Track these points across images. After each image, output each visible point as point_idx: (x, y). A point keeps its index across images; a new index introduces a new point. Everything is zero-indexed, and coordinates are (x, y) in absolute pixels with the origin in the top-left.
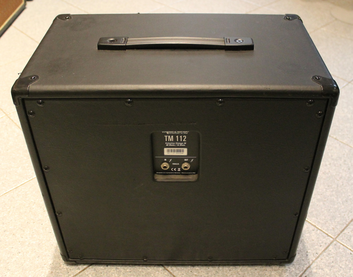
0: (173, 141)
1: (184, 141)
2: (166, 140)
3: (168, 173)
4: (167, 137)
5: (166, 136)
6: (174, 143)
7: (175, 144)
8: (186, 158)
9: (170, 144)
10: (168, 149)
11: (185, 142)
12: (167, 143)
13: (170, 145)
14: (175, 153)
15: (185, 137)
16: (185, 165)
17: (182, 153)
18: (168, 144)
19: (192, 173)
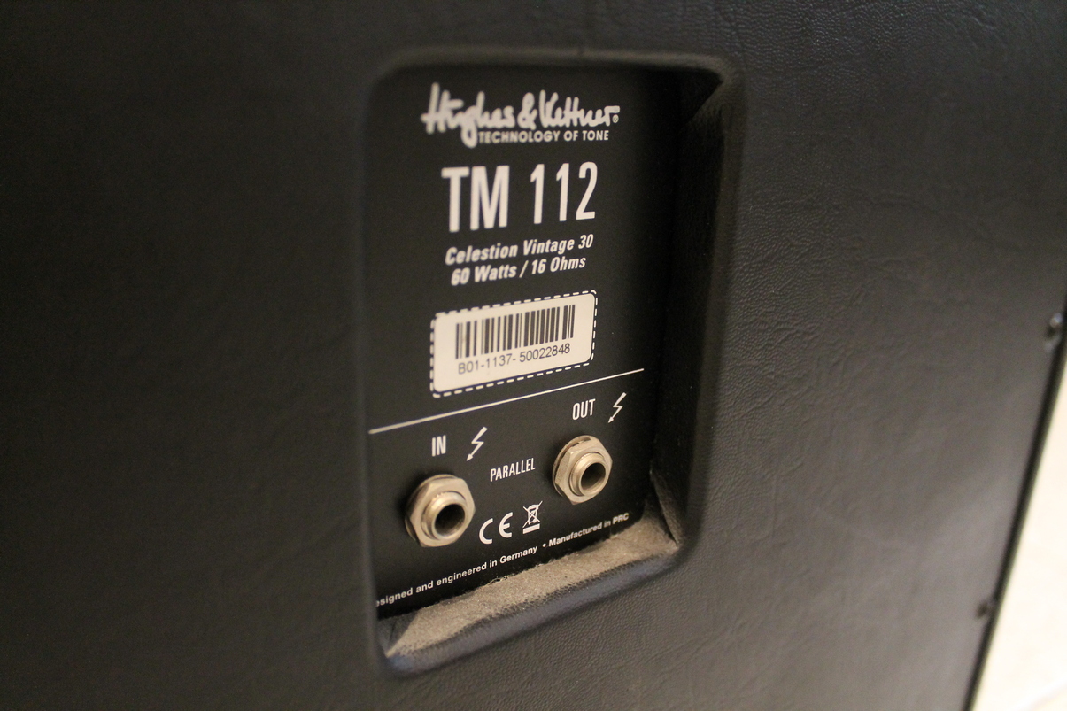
0: (503, 223)
1: (582, 214)
2: (454, 226)
3: (450, 580)
4: (466, 183)
5: (454, 174)
6: (514, 250)
7: (517, 261)
8: (581, 395)
9: (480, 263)
10: (465, 316)
11: (586, 226)
12: (461, 257)
13: (482, 274)
14: (515, 352)
15: (588, 172)
16: (586, 453)
17: (560, 342)
18: (462, 266)
19: (607, 523)
